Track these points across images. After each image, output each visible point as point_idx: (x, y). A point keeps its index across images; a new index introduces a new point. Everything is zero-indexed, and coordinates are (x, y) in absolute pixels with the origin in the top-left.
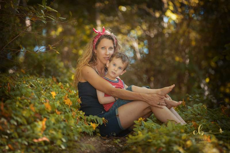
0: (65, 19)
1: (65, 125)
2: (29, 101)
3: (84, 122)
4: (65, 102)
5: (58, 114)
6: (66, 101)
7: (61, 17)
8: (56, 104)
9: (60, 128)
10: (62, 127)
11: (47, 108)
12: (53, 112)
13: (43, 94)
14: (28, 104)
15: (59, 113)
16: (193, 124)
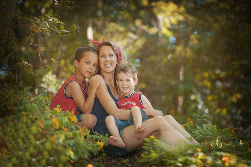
0: (68, 32)
1: (74, 143)
2: (35, 117)
3: (89, 140)
4: (71, 119)
5: (65, 131)
6: (72, 117)
7: (64, 30)
8: (64, 119)
9: (69, 145)
10: (71, 144)
11: (55, 124)
12: (60, 129)
13: (47, 110)
14: (34, 119)
15: (66, 129)
16: (206, 144)
